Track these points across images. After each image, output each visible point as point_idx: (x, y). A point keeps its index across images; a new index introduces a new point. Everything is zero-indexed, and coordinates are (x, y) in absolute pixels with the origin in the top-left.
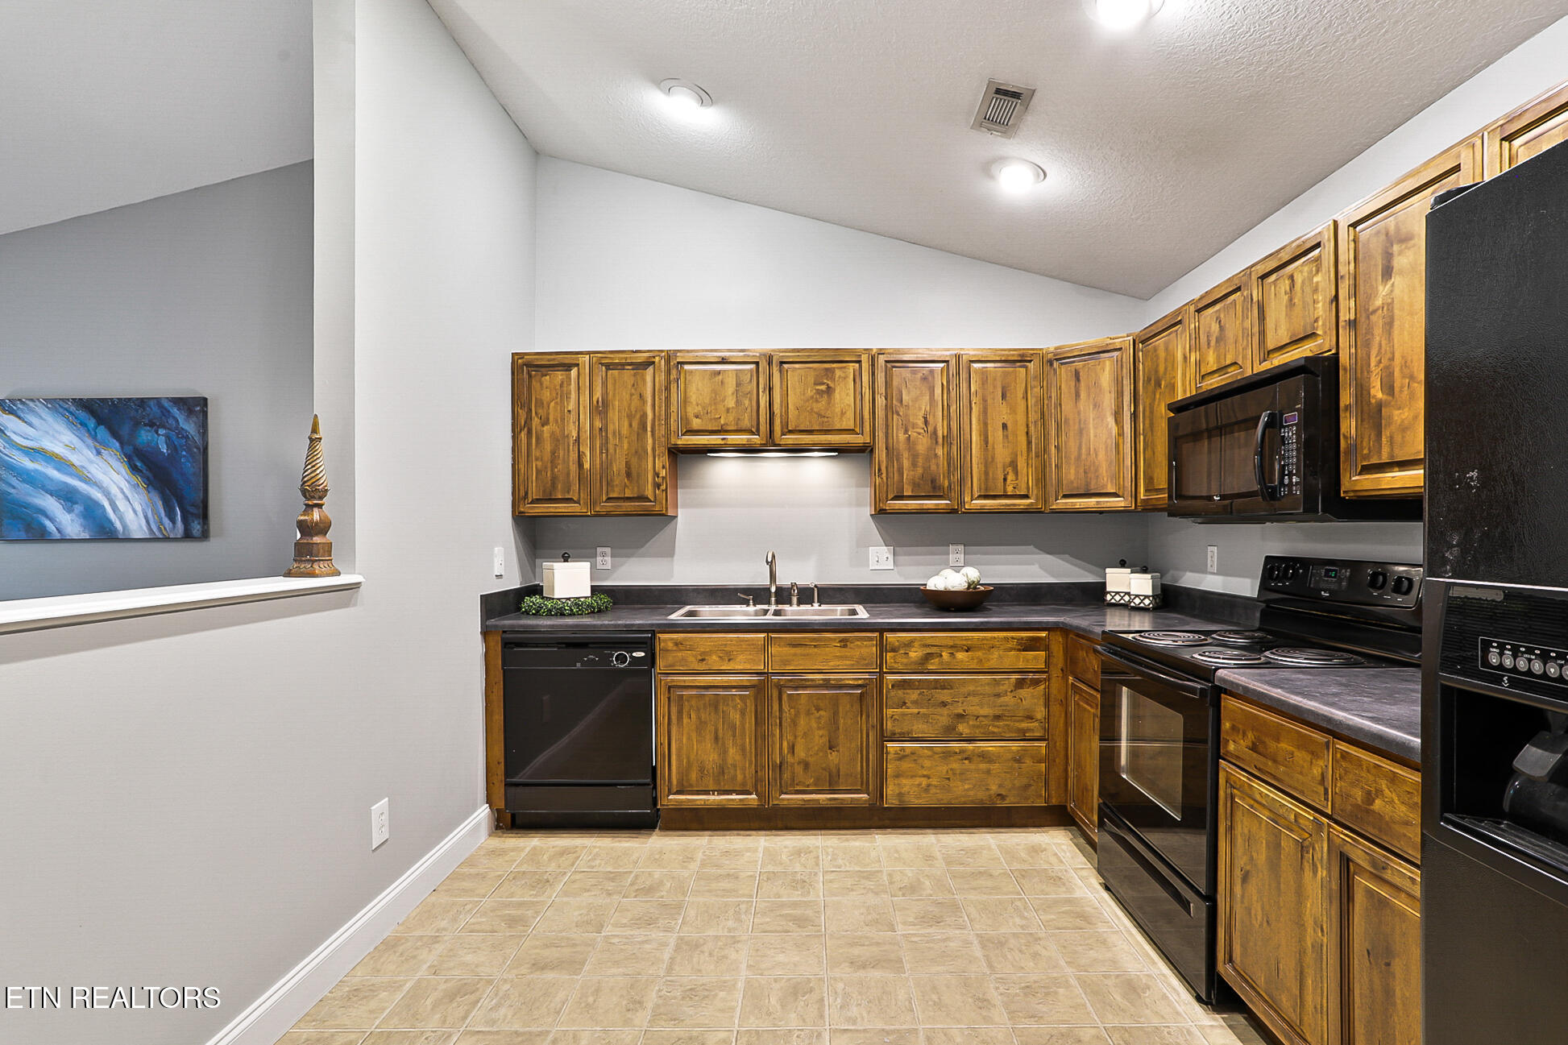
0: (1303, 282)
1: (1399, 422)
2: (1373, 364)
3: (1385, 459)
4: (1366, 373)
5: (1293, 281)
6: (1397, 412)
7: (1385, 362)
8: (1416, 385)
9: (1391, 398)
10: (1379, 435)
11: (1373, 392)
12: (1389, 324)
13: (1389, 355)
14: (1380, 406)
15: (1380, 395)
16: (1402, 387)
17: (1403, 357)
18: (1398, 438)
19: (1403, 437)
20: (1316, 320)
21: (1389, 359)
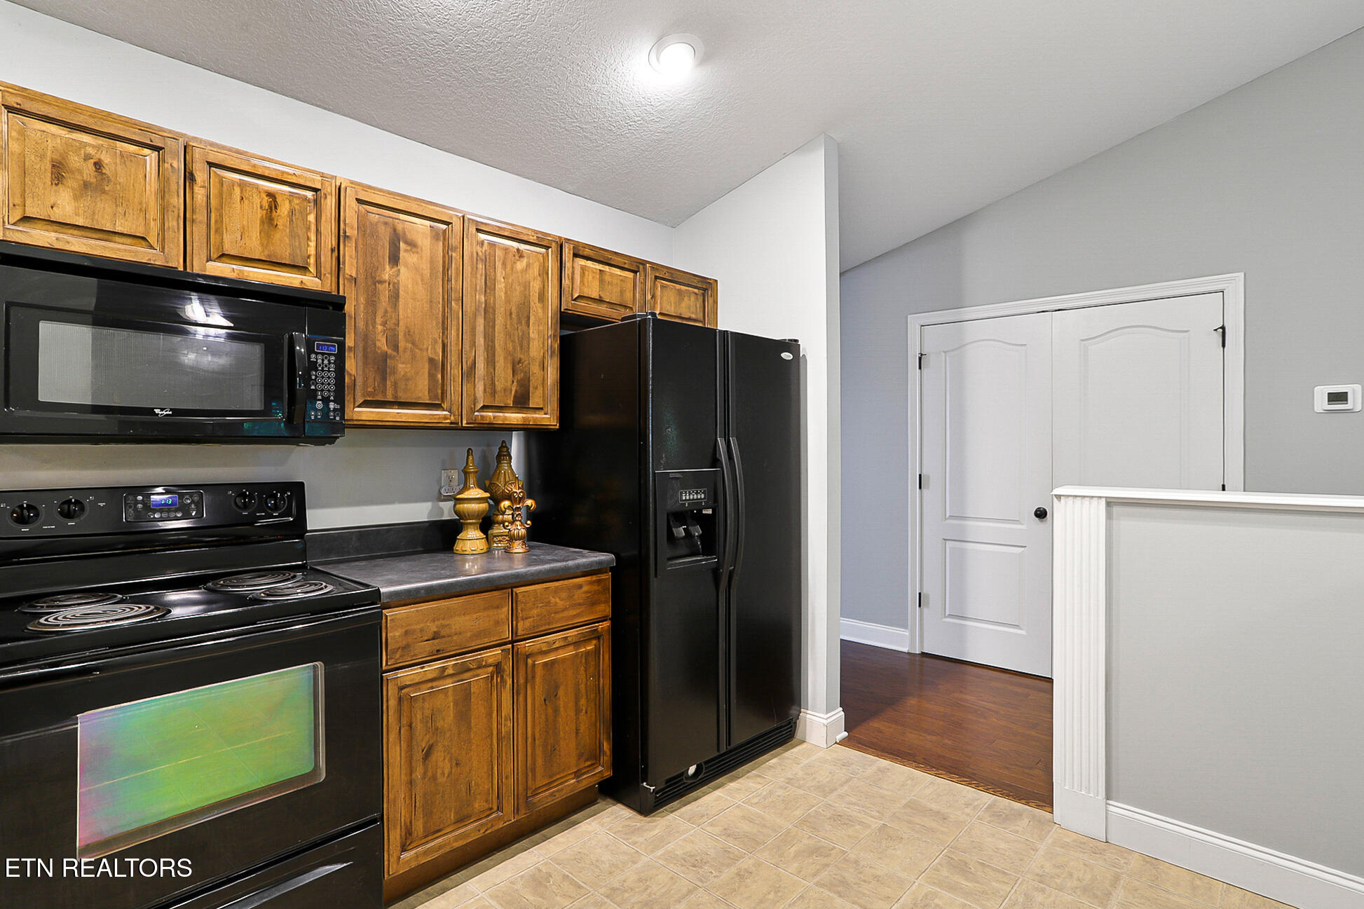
0: (292, 212)
1: (402, 373)
2: (379, 320)
3: (390, 398)
4: (371, 327)
5: (275, 201)
6: (400, 365)
7: (390, 324)
8: (417, 351)
9: (396, 354)
10: (384, 379)
11: (378, 344)
12: (395, 297)
13: (394, 321)
14: (385, 356)
15: (385, 348)
16: (405, 349)
17: (407, 327)
18: (401, 385)
19: (406, 385)
20: (309, 257)
21: (394, 324)
